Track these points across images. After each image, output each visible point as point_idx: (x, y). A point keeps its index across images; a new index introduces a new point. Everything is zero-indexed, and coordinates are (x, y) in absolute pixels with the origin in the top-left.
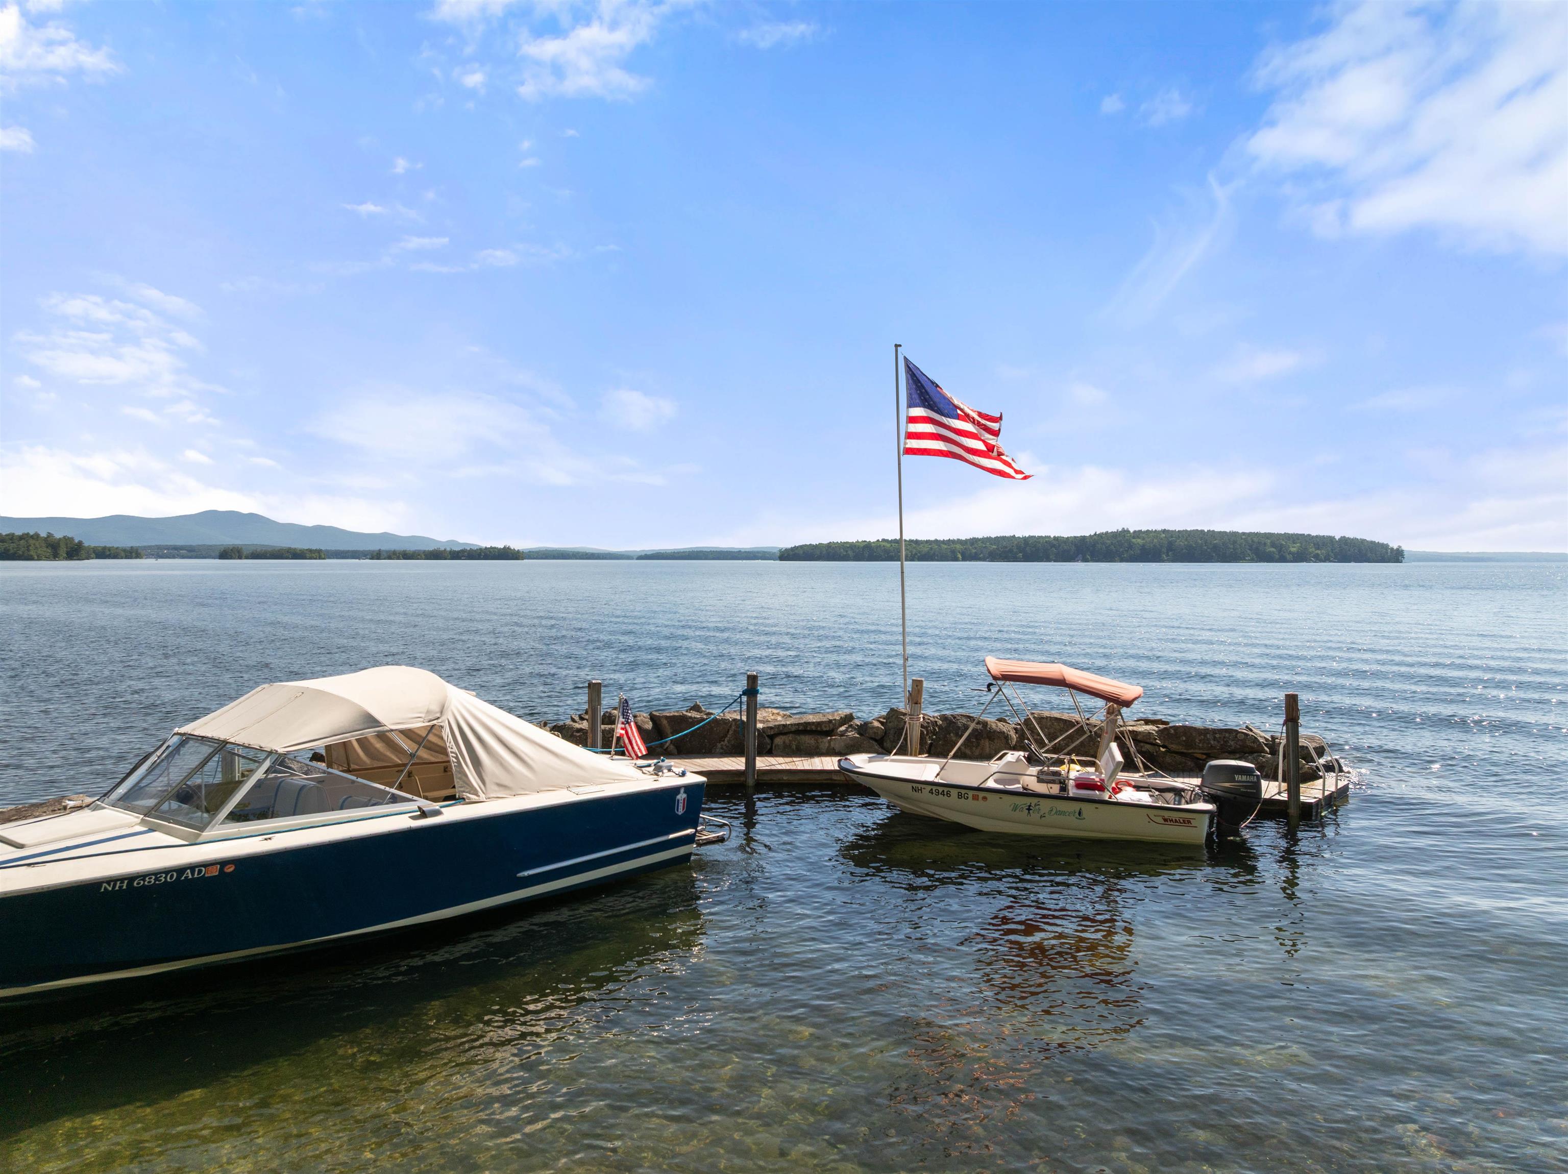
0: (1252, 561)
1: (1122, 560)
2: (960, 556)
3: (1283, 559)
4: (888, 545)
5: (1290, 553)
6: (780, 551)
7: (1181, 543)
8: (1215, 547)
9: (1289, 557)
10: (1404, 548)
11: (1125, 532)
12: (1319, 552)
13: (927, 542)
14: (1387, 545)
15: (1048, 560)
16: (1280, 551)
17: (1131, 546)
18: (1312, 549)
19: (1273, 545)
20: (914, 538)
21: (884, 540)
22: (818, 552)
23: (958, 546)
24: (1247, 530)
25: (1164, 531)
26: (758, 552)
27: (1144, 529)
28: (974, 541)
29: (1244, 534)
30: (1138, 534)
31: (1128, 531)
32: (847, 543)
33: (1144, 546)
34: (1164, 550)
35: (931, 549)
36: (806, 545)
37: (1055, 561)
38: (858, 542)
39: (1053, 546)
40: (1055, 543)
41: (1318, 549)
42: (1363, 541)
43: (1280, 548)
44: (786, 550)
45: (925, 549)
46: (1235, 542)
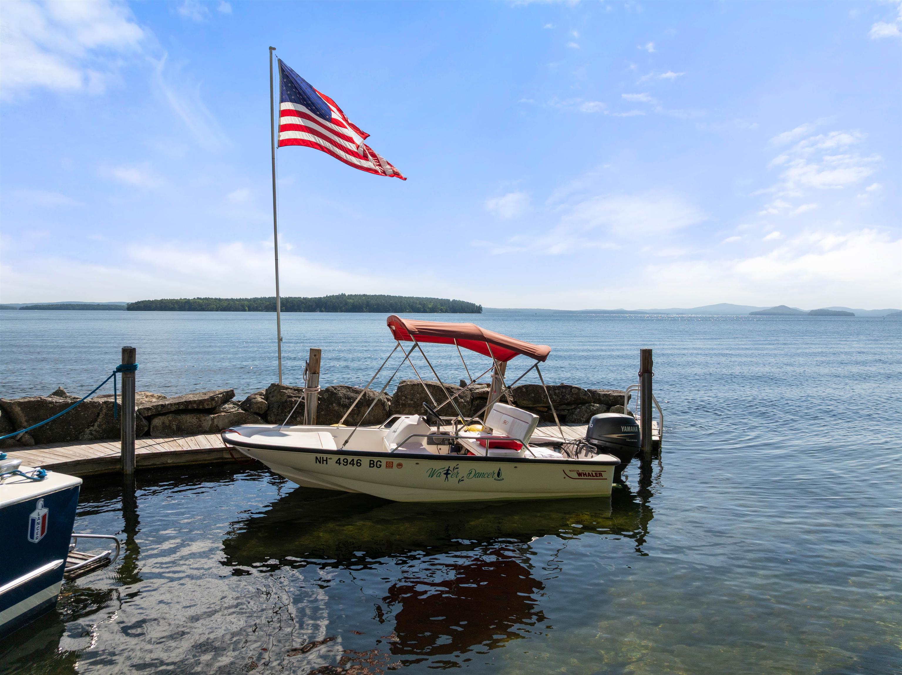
0: (410, 312)
1: (341, 311)
2: (247, 308)
3: (425, 311)
4: (201, 301)
5: (428, 308)
6: (128, 304)
7: (373, 302)
8: (391, 305)
9: (428, 310)
10: (483, 306)
11: (343, 295)
12: (442, 307)
13: (226, 300)
14: (474, 304)
15: (300, 311)
16: (423, 307)
17: (346, 304)
18: (439, 306)
19: (420, 304)
20: (218, 297)
21: (198, 298)
22: (154, 306)
23: (246, 303)
24: (407, 296)
25: (364, 295)
26: (112, 305)
27: (353, 294)
28: (255, 300)
29: (405, 297)
30: (350, 296)
31: (345, 295)
32: (174, 300)
33: (353, 303)
34: (365, 306)
35: (229, 304)
36: (146, 301)
37: (304, 312)
38: (181, 299)
39: (303, 303)
40: (304, 301)
41: (442, 306)
42: (463, 302)
43: (424, 305)
44: (132, 304)
45: (225, 304)
46: (401, 302)
